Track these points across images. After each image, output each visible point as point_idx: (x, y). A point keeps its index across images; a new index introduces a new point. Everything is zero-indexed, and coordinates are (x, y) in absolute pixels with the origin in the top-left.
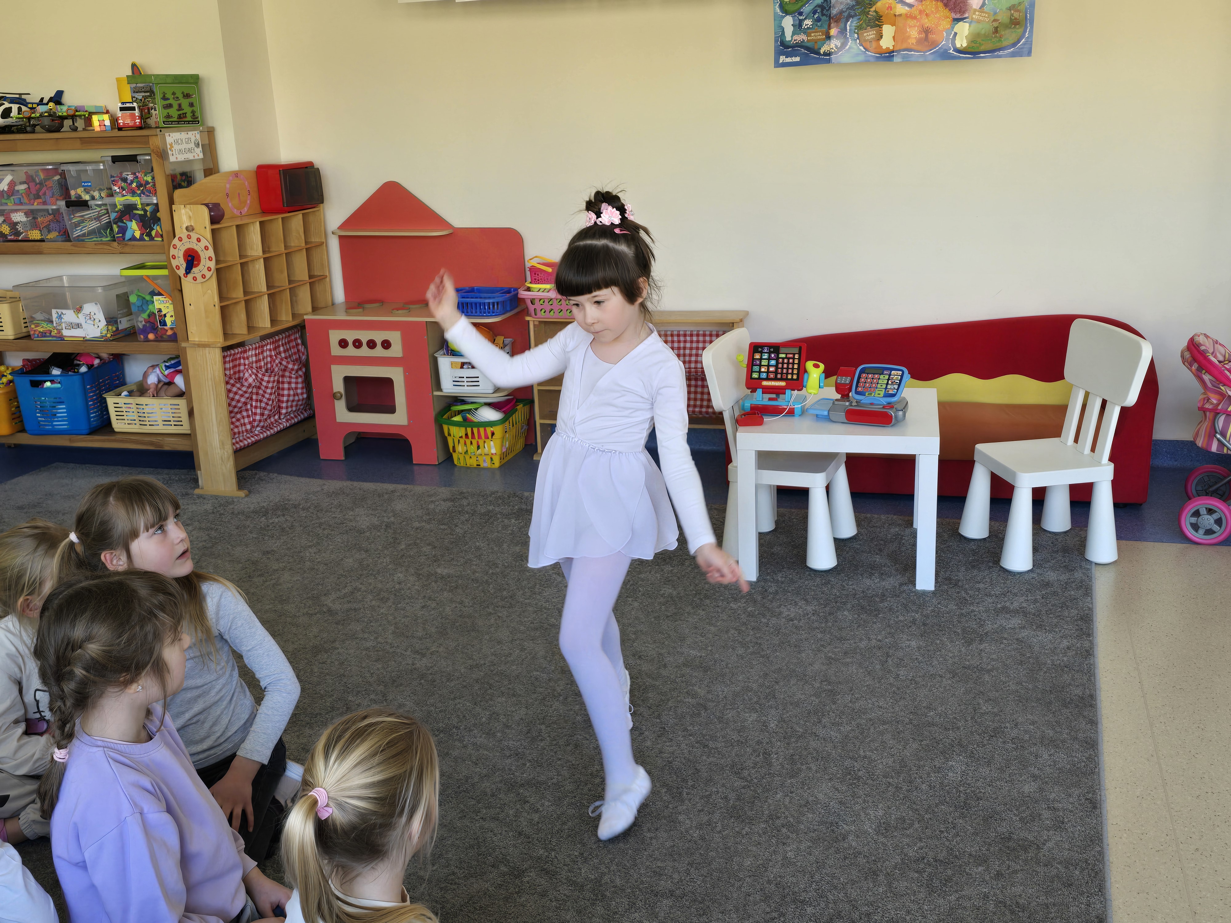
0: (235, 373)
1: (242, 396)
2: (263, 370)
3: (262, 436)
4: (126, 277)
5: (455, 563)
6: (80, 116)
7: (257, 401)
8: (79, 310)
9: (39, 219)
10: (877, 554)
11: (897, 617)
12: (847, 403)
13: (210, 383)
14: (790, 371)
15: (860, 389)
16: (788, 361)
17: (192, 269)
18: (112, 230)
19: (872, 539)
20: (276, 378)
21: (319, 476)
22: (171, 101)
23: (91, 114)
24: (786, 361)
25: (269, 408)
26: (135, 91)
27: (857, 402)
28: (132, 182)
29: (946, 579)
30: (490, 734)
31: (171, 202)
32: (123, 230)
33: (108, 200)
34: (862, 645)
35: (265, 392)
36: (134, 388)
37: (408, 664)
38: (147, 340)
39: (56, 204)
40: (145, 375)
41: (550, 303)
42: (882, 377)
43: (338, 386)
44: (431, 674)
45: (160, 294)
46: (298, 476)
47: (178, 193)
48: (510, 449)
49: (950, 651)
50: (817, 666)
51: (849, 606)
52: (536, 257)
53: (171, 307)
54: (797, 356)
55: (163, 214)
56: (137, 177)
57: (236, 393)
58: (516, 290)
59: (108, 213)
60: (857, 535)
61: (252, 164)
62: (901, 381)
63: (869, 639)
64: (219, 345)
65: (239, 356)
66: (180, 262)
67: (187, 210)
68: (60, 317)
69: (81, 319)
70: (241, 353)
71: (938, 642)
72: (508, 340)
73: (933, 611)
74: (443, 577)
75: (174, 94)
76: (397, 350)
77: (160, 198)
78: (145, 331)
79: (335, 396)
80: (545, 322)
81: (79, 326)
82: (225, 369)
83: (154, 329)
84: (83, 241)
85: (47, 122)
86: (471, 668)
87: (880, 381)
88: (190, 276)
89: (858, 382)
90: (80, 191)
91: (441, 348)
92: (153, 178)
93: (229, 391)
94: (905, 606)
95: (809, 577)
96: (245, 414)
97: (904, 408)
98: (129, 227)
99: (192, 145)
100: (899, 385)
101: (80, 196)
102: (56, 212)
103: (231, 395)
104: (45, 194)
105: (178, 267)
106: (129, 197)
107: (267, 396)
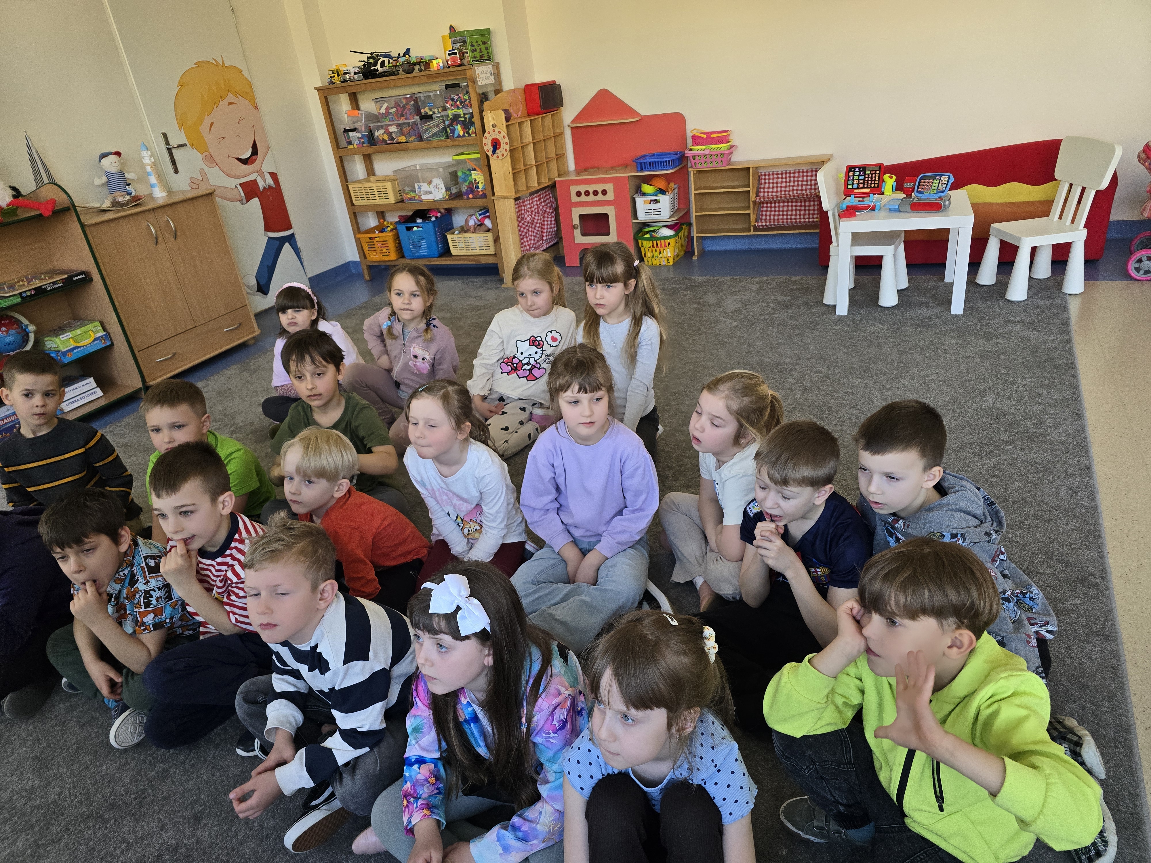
1: (524, 228)
2: (534, 213)
4: (455, 160)
6: (423, 62)
7: (532, 231)
8: (430, 183)
9: (404, 129)
11: (942, 329)
13: (508, 220)
14: (873, 182)
17: (496, 151)
18: (446, 132)
19: (918, 289)
20: (541, 218)
22: (475, 47)
25: (538, 236)
26: (454, 43)
27: (918, 198)
28: (457, 100)
29: (971, 307)
31: (481, 111)
32: (453, 131)
33: (444, 113)
35: (536, 226)
36: (460, 230)
38: (468, 198)
39: (413, 119)
40: (467, 221)
41: (705, 158)
43: (576, 221)
45: (475, 170)
47: (484, 105)
48: (679, 253)
51: (909, 324)
52: (696, 129)
53: (482, 177)
54: (877, 172)
55: (477, 119)
56: (460, 97)
57: (521, 227)
58: (683, 151)
59: (444, 121)
60: (910, 287)
64: (514, 197)
65: (522, 204)
66: (489, 148)
67: (492, 114)
68: (420, 188)
69: (431, 188)
70: (522, 202)
72: (677, 185)
73: (962, 324)
75: (477, 42)
76: (611, 196)
77: (474, 110)
78: (467, 193)
79: (574, 227)
80: (700, 171)
81: (430, 192)
82: (516, 212)
83: (471, 191)
84: (430, 140)
85: (406, 67)
88: (495, 155)
90: (427, 109)
91: (637, 192)
92: (469, 97)
93: (518, 225)
94: (944, 323)
96: (526, 239)
98: (456, 129)
99: (489, 75)
101: (427, 113)
102: (415, 123)
103: (519, 228)
104: (407, 113)
105: (488, 151)
106: (456, 110)
107: (537, 228)
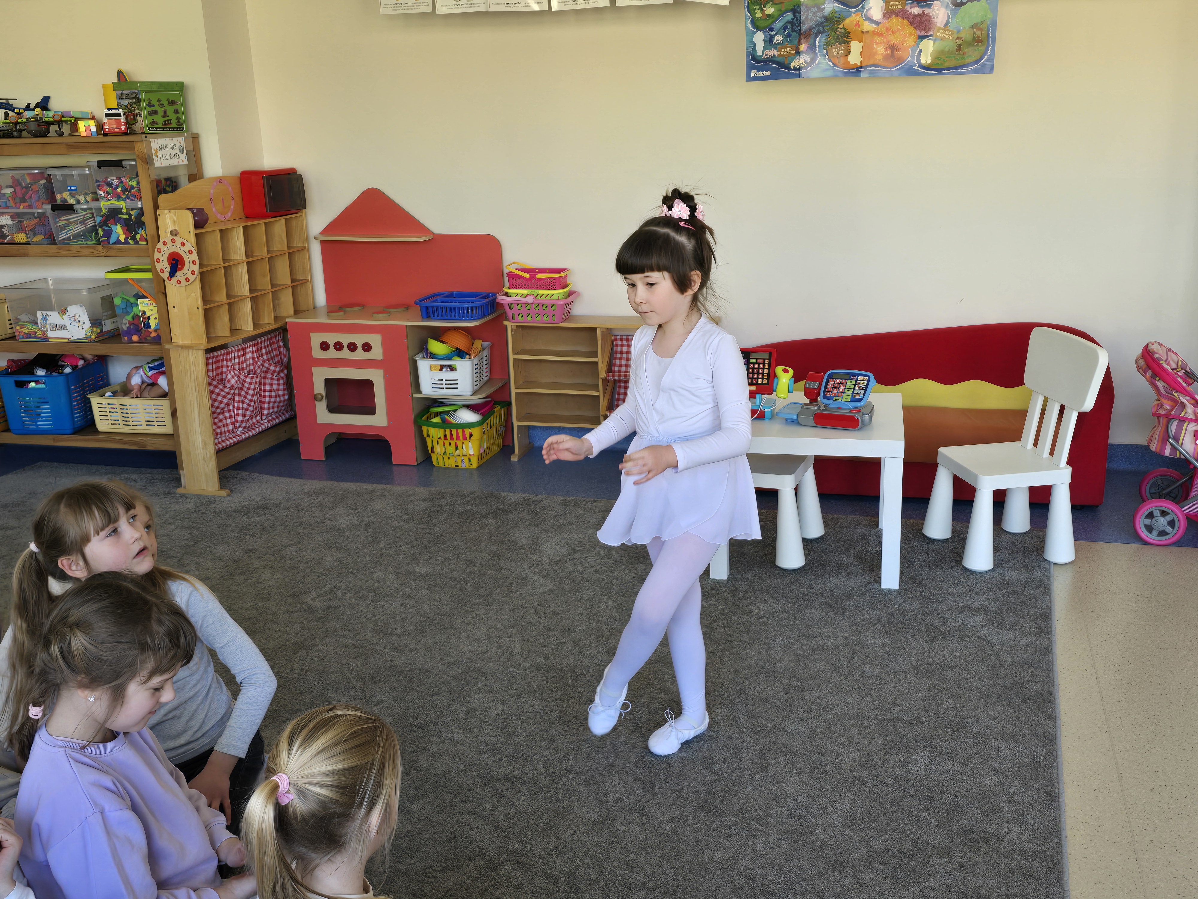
0: (218, 375)
1: (224, 397)
2: (246, 371)
3: (244, 436)
4: (110, 279)
5: (433, 562)
6: (66, 122)
7: (239, 402)
8: (64, 312)
9: (25, 223)
10: (844, 554)
11: (863, 615)
12: (816, 408)
13: (193, 384)
14: (760, 376)
15: (828, 394)
16: (759, 366)
17: (176, 272)
18: (97, 233)
19: (839, 539)
20: (258, 380)
21: (299, 476)
22: (156, 108)
23: (77, 119)
24: (756, 366)
25: (251, 408)
26: (121, 97)
27: (825, 406)
28: (117, 187)
29: (910, 578)
30: (467, 730)
31: (156, 207)
32: (108, 234)
33: (94, 205)
34: (831, 641)
35: (247, 393)
36: (118, 388)
37: (386, 661)
38: (131, 342)
39: (41, 208)
40: (129, 376)
41: (528, 308)
42: (849, 382)
43: (319, 388)
44: (409, 671)
45: (144, 297)
46: (279, 476)
47: (162, 198)
48: (488, 451)
49: (914, 648)
50: (785, 663)
51: (816, 604)
52: (514, 263)
53: (155, 310)
54: (767, 362)
55: (148, 218)
56: (122, 182)
57: (218, 394)
58: (495, 295)
59: (93, 216)
60: (824, 535)
61: (235, 170)
62: (867, 386)
63: (836, 637)
64: (202, 347)
65: (221, 358)
66: (164, 266)
67: (172, 214)
68: (45, 319)
69: (66, 320)
70: (224, 354)
71: (903, 639)
72: (486, 344)
73: (898, 609)
74: (421, 576)
75: (159, 100)
76: (377, 353)
77: (145, 203)
78: (129, 333)
79: (316, 398)
80: (523, 327)
81: (63, 327)
82: (208, 371)
83: (138, 331)
84: (68, 244)
85: (33, 127)
86: (449, 664)
87: (847, 386)
88: (174, 280)
89: (826, 387)
90: (66, 195)
91: (421, 351)
92: (138, 183)
93: (212, 392)
94: (871, 605)
95: (778, 576)
96: (227, 414)
97: (870, 413)
98: (114, 231)
99: (177, 151)
100: (866, 390)
101: (66, 200)
102: (42, 216)
103: (214, 396)
104: (31, 197)
105: (162, 271)
106: (114, 202)
107: (249, 397)
